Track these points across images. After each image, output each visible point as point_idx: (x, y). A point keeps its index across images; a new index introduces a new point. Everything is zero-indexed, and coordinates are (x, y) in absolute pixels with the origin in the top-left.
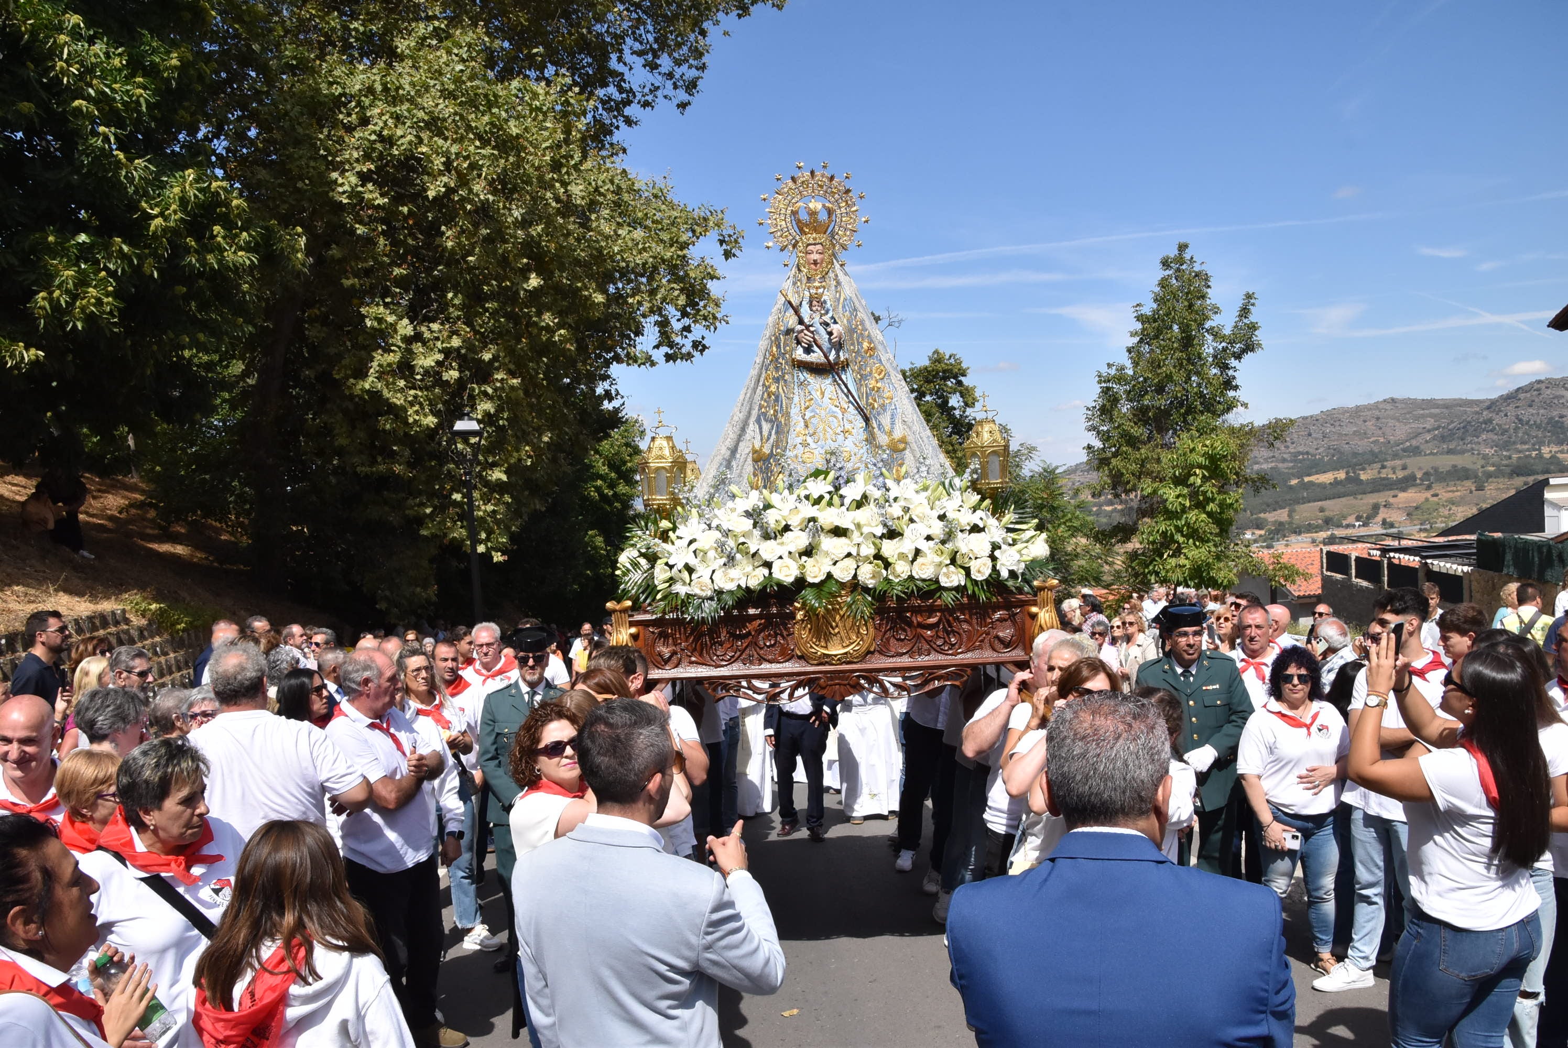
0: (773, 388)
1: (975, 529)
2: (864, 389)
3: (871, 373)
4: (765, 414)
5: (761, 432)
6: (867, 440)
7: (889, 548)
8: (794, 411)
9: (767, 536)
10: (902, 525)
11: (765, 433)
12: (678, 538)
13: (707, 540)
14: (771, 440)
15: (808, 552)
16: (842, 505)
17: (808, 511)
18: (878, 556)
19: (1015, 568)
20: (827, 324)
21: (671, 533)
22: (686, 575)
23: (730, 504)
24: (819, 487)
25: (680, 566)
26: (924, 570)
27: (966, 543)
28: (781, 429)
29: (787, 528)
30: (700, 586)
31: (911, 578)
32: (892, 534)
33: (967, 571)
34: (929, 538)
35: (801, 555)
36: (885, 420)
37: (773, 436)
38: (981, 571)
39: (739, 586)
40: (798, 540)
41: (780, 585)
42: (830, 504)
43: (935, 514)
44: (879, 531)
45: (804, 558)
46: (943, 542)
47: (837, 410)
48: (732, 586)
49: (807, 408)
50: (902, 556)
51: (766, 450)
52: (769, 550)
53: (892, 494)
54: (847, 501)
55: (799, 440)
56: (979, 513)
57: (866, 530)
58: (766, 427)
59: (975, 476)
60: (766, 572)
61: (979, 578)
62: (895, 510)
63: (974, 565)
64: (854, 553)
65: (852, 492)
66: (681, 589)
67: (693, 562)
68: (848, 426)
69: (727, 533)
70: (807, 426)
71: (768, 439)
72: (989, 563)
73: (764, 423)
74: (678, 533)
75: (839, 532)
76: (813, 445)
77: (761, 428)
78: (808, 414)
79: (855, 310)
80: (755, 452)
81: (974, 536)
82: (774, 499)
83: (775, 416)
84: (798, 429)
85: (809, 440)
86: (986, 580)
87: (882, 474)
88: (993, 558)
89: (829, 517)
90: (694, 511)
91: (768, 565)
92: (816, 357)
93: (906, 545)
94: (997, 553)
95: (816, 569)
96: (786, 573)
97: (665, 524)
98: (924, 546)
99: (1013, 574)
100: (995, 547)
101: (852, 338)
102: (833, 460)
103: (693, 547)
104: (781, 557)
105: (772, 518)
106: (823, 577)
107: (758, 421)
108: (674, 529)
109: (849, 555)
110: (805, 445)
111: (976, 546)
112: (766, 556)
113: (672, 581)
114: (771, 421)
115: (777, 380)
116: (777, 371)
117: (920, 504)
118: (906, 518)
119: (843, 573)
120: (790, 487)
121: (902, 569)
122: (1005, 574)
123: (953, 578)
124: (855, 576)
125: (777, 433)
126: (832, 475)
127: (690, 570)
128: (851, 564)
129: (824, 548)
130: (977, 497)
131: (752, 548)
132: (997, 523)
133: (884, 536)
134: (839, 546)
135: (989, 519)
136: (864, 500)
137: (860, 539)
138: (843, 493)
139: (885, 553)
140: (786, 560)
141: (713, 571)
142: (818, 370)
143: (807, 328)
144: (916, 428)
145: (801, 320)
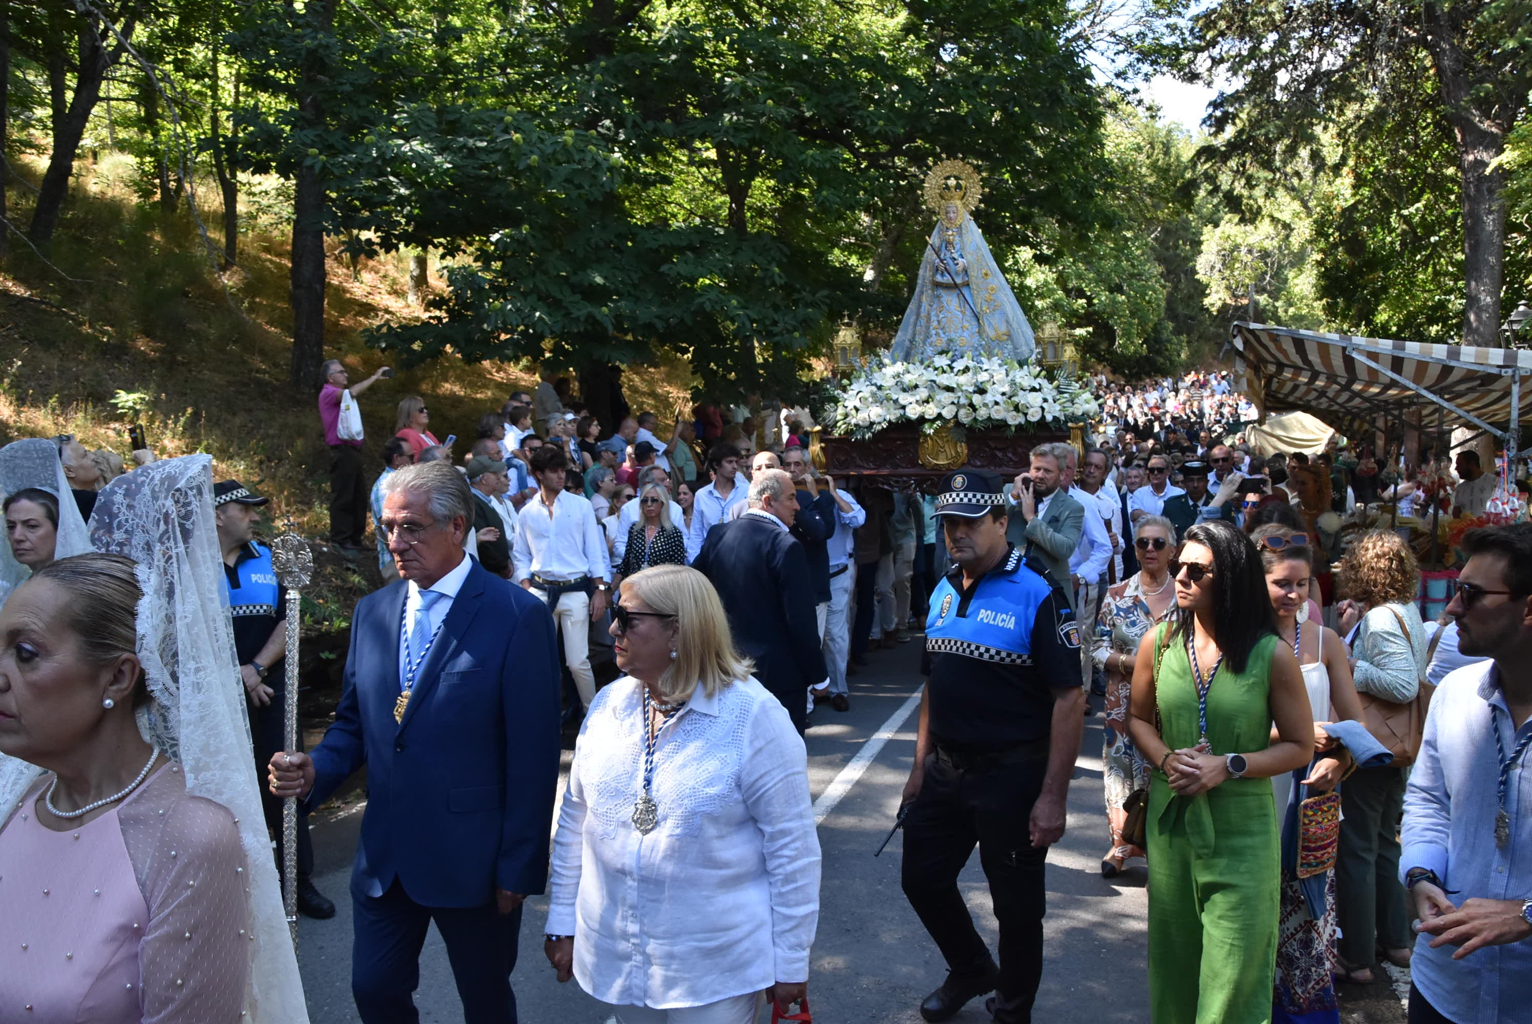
1: (1033, 389)
2: (979, 300)
3: (986, 290)
6: (978, 333)
7: (977, 399)
8: (932, 314)
9: (904, 390)
10: (988, 387)
12: (852, 390)
13: (867, 391)
14: (916, 331)
15: (928, 400)
16: (953, 372)
17: (930, 375)
18: (970, 405)
19: (1057, 415)
20: (954, 259)
21: (848, 387)
22: (854, 412)
24: (942, 361)
25: (851, 406)
26: (998, 414)
27: (1023, 398)
28: (923, 324)
29: (916, 386)
30: (860, 418)
31: (989, 418)
32: (981, 391)
33: (1026, 414)
34: (1003, 394)
35: (923, 402)
36: (994, 320)
37: (917, 329)
38: (1034, 416)
39: (885, 420)
40: (923, 393)
41: (909, 420)
42: (945, 371)
43: (1009, 379)
44: (971, 389)
45: (925, 404)
46: (1010, 398)
47: (959, 313)
49: (940, 312)
50: (985, 405)
52: (904, 399)
53: (985, 367)
54: (955, 370)
55: (934, 332)
56: (1039, 380)
57: (964, 388)
60: (902, 411)
61: (1032, 420)
62: (983, 377)
63: (1030, 411)
64: (956, 402)
65: (959, 365)
66: (852, 420)
67: (858, 405)
68: (966, 324)
69: (880, 388)
70: (940, 325)
72: (1040, 410)
74: (852, 387)
75: (949, 389)
76: (942, 335)
78: (941, 316)
79: (979, 248)
81: (1034, 394)
82: (911, 367)
84: (933, 325)
85: (941, 332)
86: (1038, 422)
87: (981, 354)
88: (1043, 409)
89: (945, 380)
90: (863, 374)
91: (904, 407)
92: (947, 279)
93: (989, 398)
94: (1045, 405)
95: (932, 411)
96: (913, 412)
97: (845, 382)
98: (999, 398)
99: (1055, 418)
100: (1045, 400)
101: (973, 267)
102: (953, 344)
103: (860, 395)
104: (911, 403)
105: (908, 379)
106: (935, 416)
108: (851, 384)
109: (953, 403)
110: (937, 334)
111: (1034, 399)
112: (902, 402)
113: (846, 416)
115: (923, 293)
116: (924, 288)
117: (1000, 375)
118: (991, 382)
119: (948, 413)
120: (922, 362)
121: (982, 413)
122: (1049, 418)
123: (1014, 419)
124: (956, 416)
125: (920, 326)
126: (950, 354)
127: (857, 410)
128: (954, 409)
129: (938, 397)
130: (1038, 369)
131: (895, 397)
132: (1050, 386)
133: (975, 392)
134: (946, 397)
135: (1045, 383)
136: (966, 370)
137: (960, 394)
138: (954, 365)
139: (975, 402)
140: (914, 405)
141: (870, 411)
142: (947, 287)
143: (942, 261)
144: (1015, 325)
145: (939, 256)
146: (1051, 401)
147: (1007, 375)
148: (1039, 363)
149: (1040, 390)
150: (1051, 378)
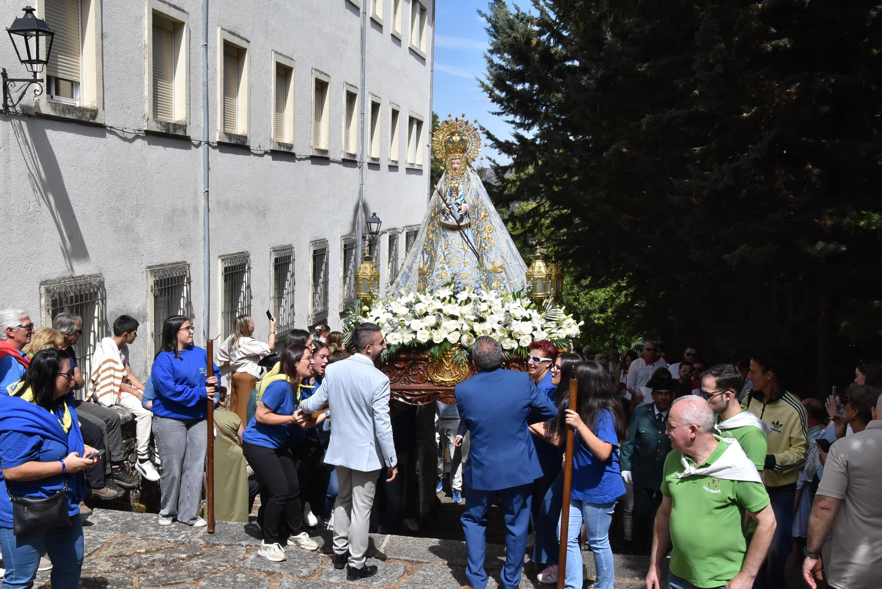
0: (431, 236)
1: (525, 319)
2: (479, 239)
3: (485, 229)
4: (426, 249)
5: (423, 259)
6: (477, 267)
7: (478, 328)
8: (439, 250)
9: (416, 318)
10: (486, 316)
11: (425, 260)
12: (372, 316)
14: (427, 265)
15: (436, 327)
16: (456, 302)
17: (439, 305)
18: (471, 331)
20: (458, 204)
21: (368, 313)
23: (399, 299)
24: (446, 293)
27: (516, 327)
28: (432, 260)
29: (426, 314)
32: (481, 320)
33: (518, 341)
34: (499, 323)
35: (432, 328)
36: (492, 256)
37: (429, 263)
39: (399, 343)
40: (431, 320)
41: (419, 344)
42: (450, 302)
43: (504, 310)
44: (473, 318)
45: (433, 330)
46: (505, 326)
47: (462, 250)
48: (395, 343)
49: (446, 249)
51: (425, 269)
53: (484, 298)
54: (459, 301)
55: (440, 266)
56: (529, 311)
57: (466, 317)
58: (426, 256)
59: (529, 290)
60: (413, 336)
61: (524, 345)
62: (483, 307)
63: (522, 338)
64: (460, 329)
65: (462, 296)
68: (467, 260)
69: (395, 315)
70: (445, 259)
71: (427, 263)
72: (530, 338)
73: (425, 254)
74: (371, 313)
75: (454, 317)
76: (447, 269)
77: (423, 257)
78: (446, 253)
79: (478, 194)
80: (420, 269)
81: (525, 323)
82: (422, 297)
83: (430, 252)
84: (440, 261)
85: (446, 266)
87: (480, 287)
88: (532, 336)
89: (450, 309)
90: (380, 302)
91: (415, 332)
92: (451, 222)
93: (487, 326)
94: (534, 333)
95: (439, 336)
96: (423, 338)
97: (365, 308)
98: (497, 327)
100: (535, 329)
101: (474, 211)
102: (456, 278)
104: (421, 329)
105: (418, 308)
106: (442, 341)
107: (423, 253)
108: (370, 311)
109: (457, 330)
110: (443, 268)
111: (524, 328)
112: (414, 327)
114: (428, 254)
115: (433, 232)
116: (433, 228)
117: (496, 306)
118: (489, 311)
119: (453, 338)
120: (431, 292)
123: (509, 345)
124: (460, 341)
125: (430, 261)
126: (453, 286)
128: (458, 334)
129: (444, 325)
130: (529, 302)
131: (407, 323)
132: (539, 316)
133: (475, 321)
134: (452, 324)
135: (535, 314)
136: (468, 301)
137: (463, 322)
138: (458, 296)
140: (424, 331)
141: (387, 335)
142: (453, 228)
143: (448, 205)
144: (509, 260)
145: (445, 201)
146: (539, 329)
147: (503, 307)
148: (529, 295)
149: (530, 319)
150: (540, 309)
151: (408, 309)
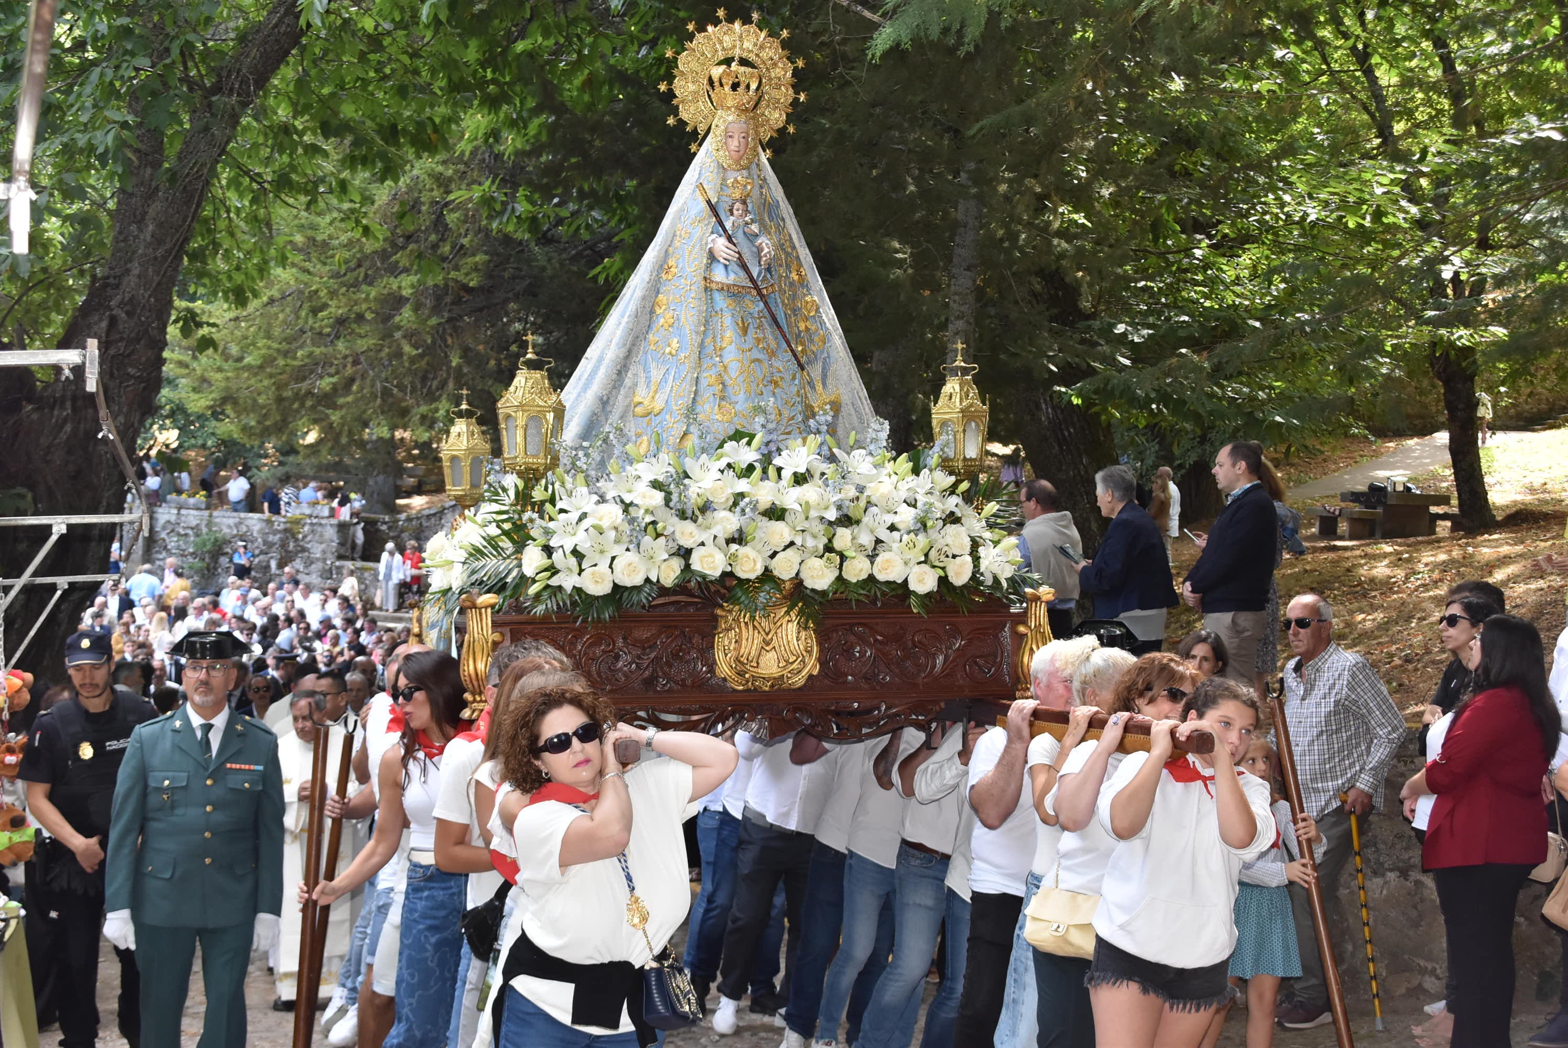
0: (669, 318)
1: (951, 520)
2: (793, 328)
3: (801, 307)
4: (655, 352)
5: (648, 377)
6: (800, 396)
7: (843, 538)
8: (707, 351)
9: (682, 515)
11: (657, 379)
12: (562, 511)
13: (612, 514)
14: (667, 389)
15: (739, 538)
16: (779, 478)
18: (829, 548)
19: (1000, 573)
21: (549, 506)
22: (573, 562)
23: (630, 471)
24: (747, 455)
25: (568, 548)
26: (887, 570)
27: (936, 537)
29: (709, 508)
30: (594, 577)
31: (871, 578)
32: (846, 520)
33: (943, 573)
35: (729, 541)
36: (816, 372)
37: (671, 384)
38: (958, 574)
39: (648, 580)
40: (728, 523)
41: (701, 581)
42: (763, 477)
43: (902, 497)
44: (832, 515)
45: (734, 547)
46: (910, 535)
47: (763, 353)
49: (723, 348)
50: (861, 551)
51: (658, 402)
52: (687, 533)
53: (844, 468)
54: (787, 474)
56: (955, 499)
57: (812, 513)
58: (658, 370)
60: (684, 562)
61: (957, 582)
62: (849, 489)
63: (952, 565)
64: (798, 542)
65: (788, 464)
66: (567, 581)
67: (584, 544)
68: (776, 376)
69: (629, 508)
71: (661, 387)
72: (969, 563)
73: (653, 365)
74: (560, 505)
75: (776, 513)
76: (730, 398)
77: (647, 372)
78: (727, 357)
80: (637, 404)
81: (950, 527)
82: (690, 464)
84: (711, 375)
85: (727, 391)
86: (964, 586)
88: (974, 560)
91: (685, 554)
93: (866, 535)
94: (977, 552)
95: (749, 562)
96: (709, 565)
97: (540, 491)
99: (998, 579)
100: (975, 545)
101: (779, 258)
102: (758, 418)
103: (586, 523)
104: (703, 544)
106: (759, 573)
108: (554, 500)
109: (792, 544)
110: (721, 396)
111: (952, 541)
112: (684, 540)
113: (551, 570)
114: (667, 363)
118: (863, 500)
119: (782, 568)
122: (986, 578)
123: (921, 581)
124: (797, 574)
125: (676, 378)
126: (759, 440)
127: (578, 555)
128: (793, 556)
129: (759, 534)
130: (949, 477)
131: (665, 530)
133: (837, 522)
134: (780, 532)
135: (968, 506)
137: (803, 525)
138: (777, 461)
139: (837, 544)
140: (710, 548)
141: (613, 558)
146: (986, 542)
147: (895, 489)
149: (962, 521)
151: (663, 494)
